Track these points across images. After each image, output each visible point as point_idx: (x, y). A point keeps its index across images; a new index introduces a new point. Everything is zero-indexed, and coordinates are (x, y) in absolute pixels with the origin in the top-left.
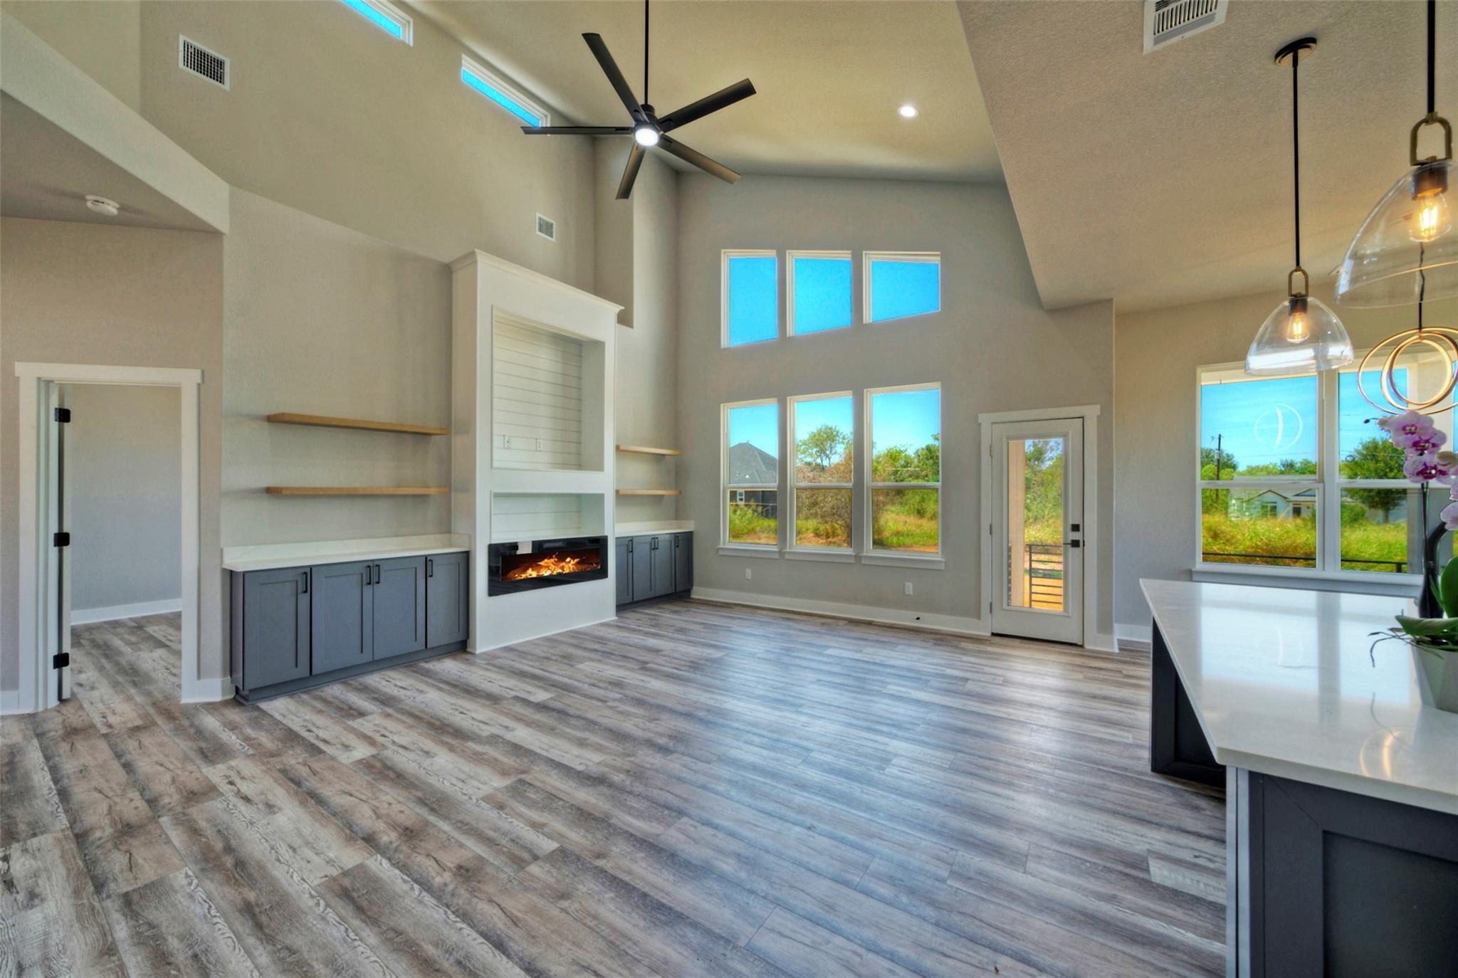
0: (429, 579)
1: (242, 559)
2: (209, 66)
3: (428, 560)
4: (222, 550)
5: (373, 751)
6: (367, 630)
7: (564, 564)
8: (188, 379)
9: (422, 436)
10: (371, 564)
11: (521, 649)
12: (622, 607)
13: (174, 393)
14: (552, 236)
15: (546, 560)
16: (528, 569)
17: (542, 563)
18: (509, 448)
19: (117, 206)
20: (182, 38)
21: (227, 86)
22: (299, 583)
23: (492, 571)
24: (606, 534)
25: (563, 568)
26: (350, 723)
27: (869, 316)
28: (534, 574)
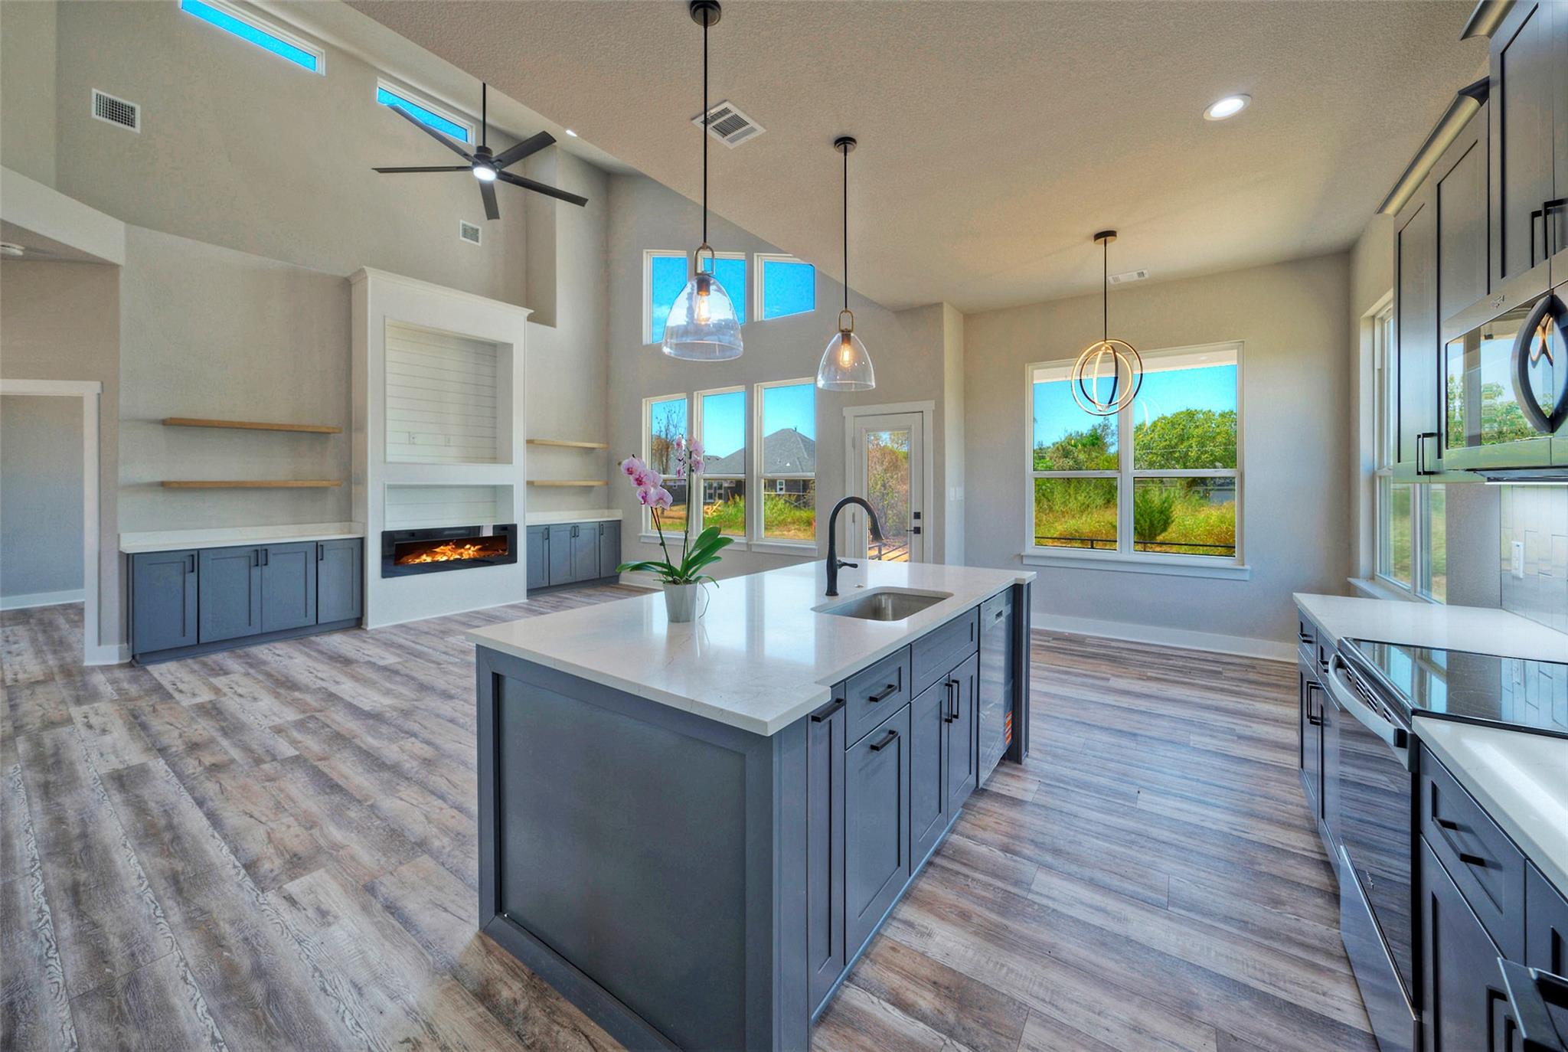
0: (319, 562)
1: (136, 542)
2: (119, 113)
3: (319, 547)
4: (119, 536)
5: (213, 697)
6: (255, 606)
7: (462, 550)
8: (88, 391)
9: (318, 436)
10: (259, 548)
11: (410, 626)
12: (533, 591)
13: (77, 402)
14: (477, 241)
15: (442, 547)
16: (422, 554)
17: (437, 550)
18: (414, 444)
19: (22, 248)
20: (95, 91)
21: (138, 129)
22: (187, 564)
23: (385, 558)
24: (515, 523)
25: (461, 554)
26: (212, 680)
27: (760, 314)
28: (429, 560)
